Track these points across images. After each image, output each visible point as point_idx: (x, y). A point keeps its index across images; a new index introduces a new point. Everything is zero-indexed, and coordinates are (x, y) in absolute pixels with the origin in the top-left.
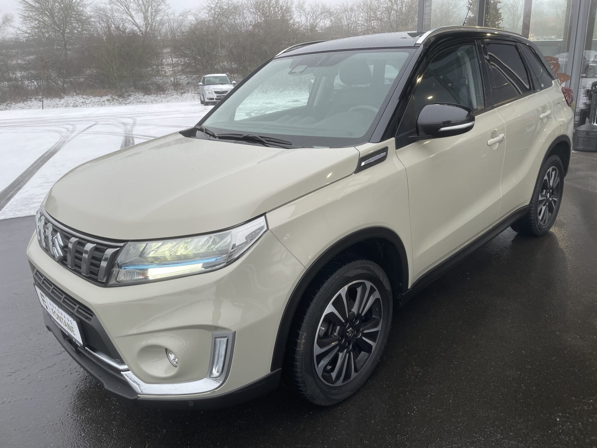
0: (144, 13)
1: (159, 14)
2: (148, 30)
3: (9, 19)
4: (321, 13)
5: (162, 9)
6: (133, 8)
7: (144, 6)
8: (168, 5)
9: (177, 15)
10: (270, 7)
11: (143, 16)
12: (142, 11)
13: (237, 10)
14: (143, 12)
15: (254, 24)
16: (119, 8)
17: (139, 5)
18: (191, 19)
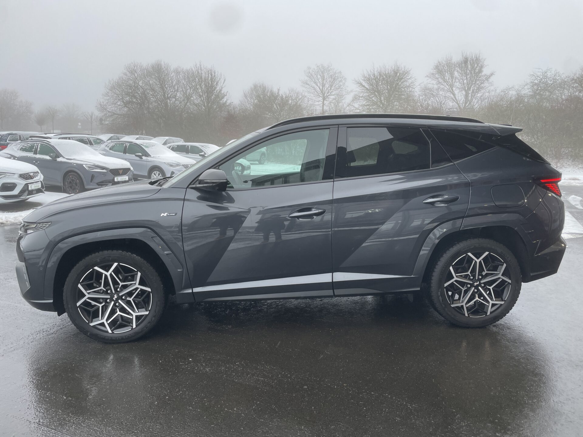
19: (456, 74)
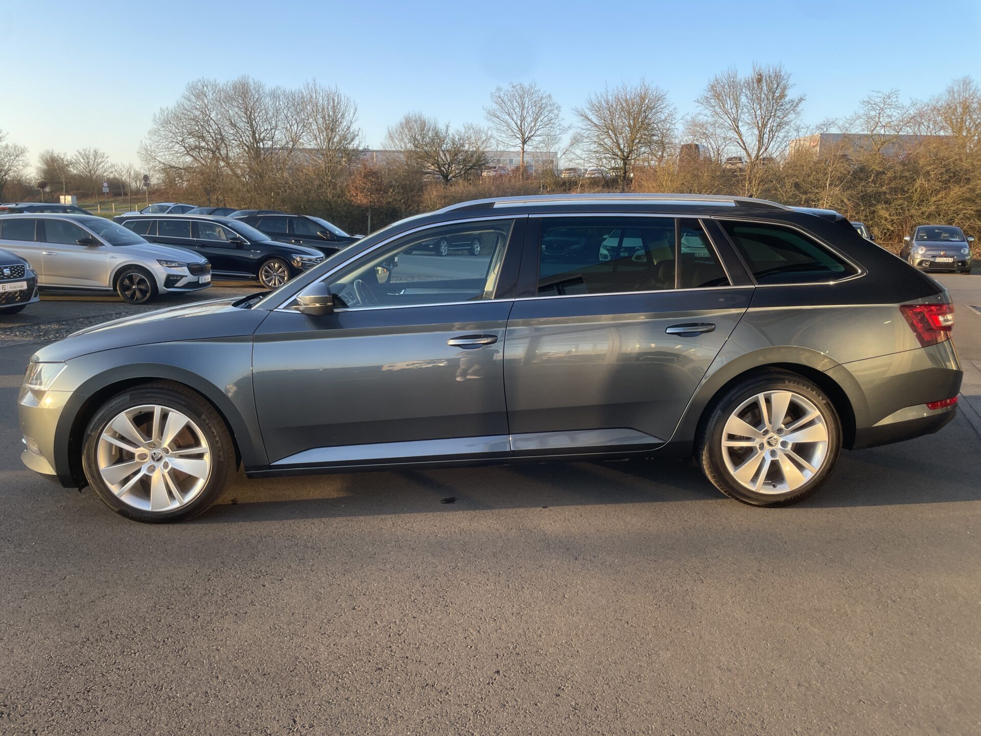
19: (743, 99)
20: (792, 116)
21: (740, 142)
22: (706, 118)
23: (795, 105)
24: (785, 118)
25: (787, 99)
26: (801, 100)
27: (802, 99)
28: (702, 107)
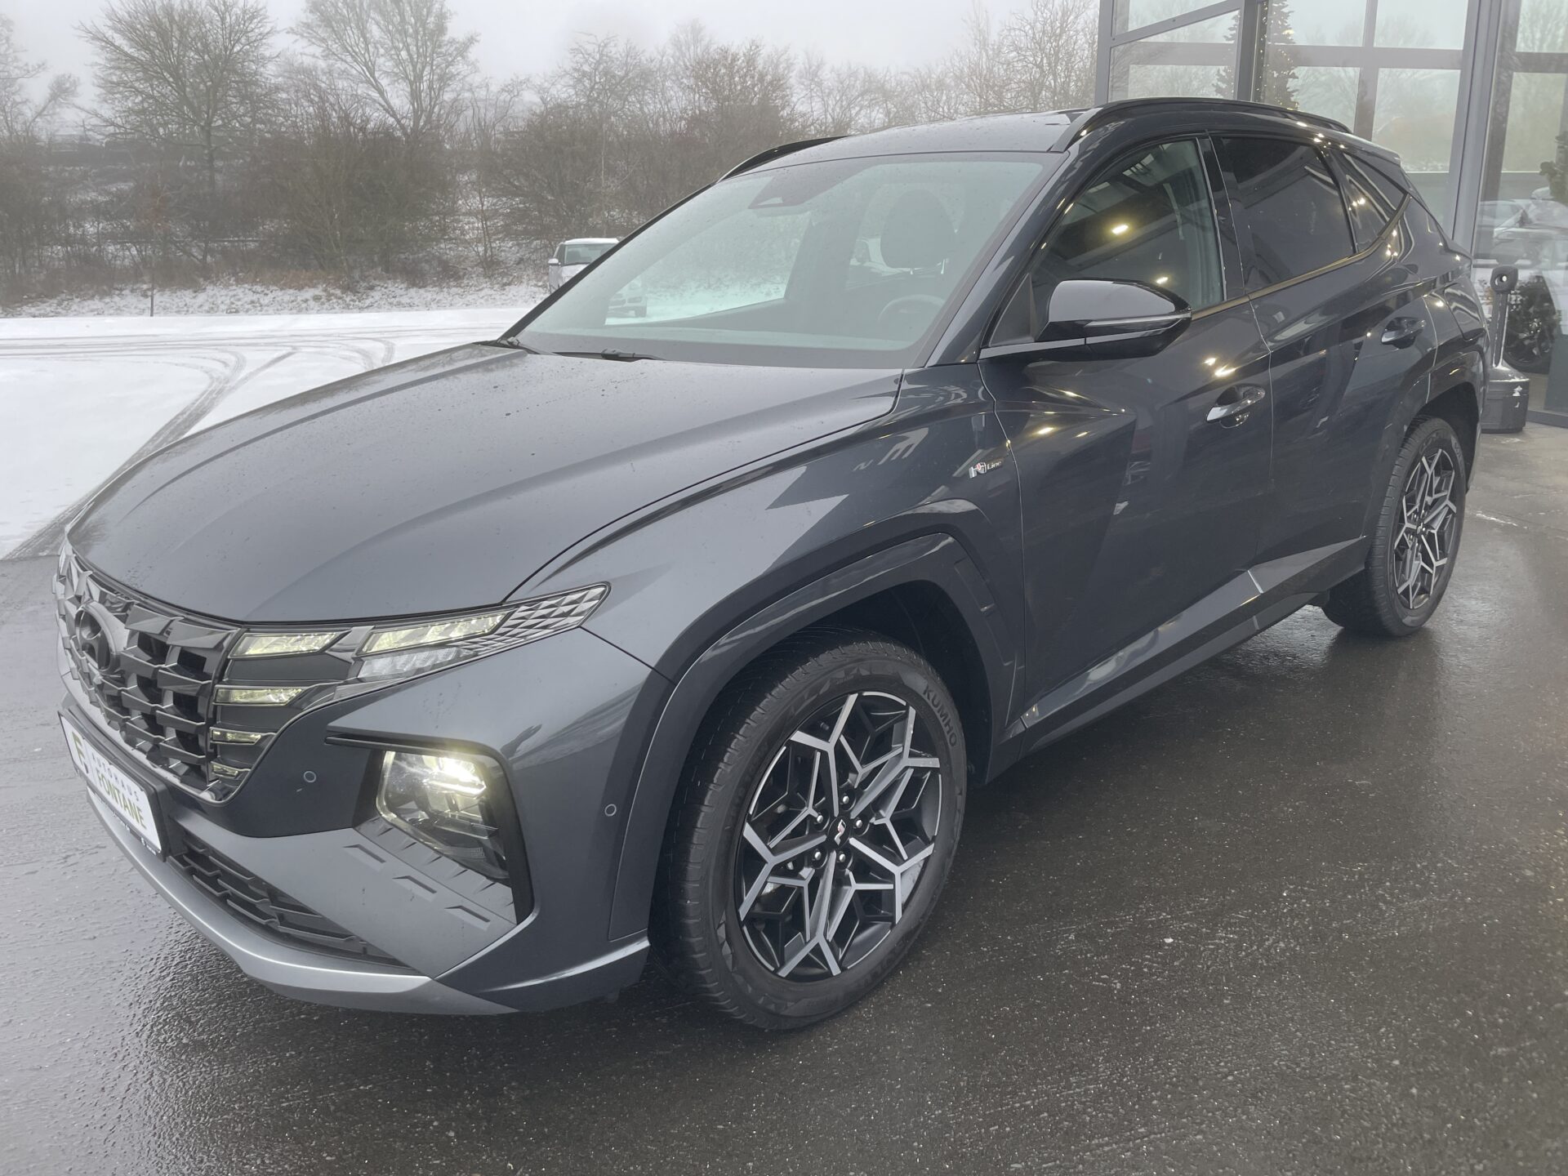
0: (411, 83)
1: (449, 85)
2: (422, 124)
3: (67, 89)
4: (862, 94)
5: (458, 74)
6: (384, 69)
7: (413, 65)
8: (473, 63)
9: (494, 88)
10: (732, 77)
11: (409, 90)
12: (406, 78)
13: (647, 81)
14: (410, 80)
15: (692, 116)
16: (349, 68)
17: (399, 62)
18: (530, 99)
20: (460, 67)
21: (383, 103)
22: (314, 60)
23: (463, 49)
24: (453, 69)
25: (446, 38)
26: (471, 40)
27: (472, 38)
28: (304, 43)
